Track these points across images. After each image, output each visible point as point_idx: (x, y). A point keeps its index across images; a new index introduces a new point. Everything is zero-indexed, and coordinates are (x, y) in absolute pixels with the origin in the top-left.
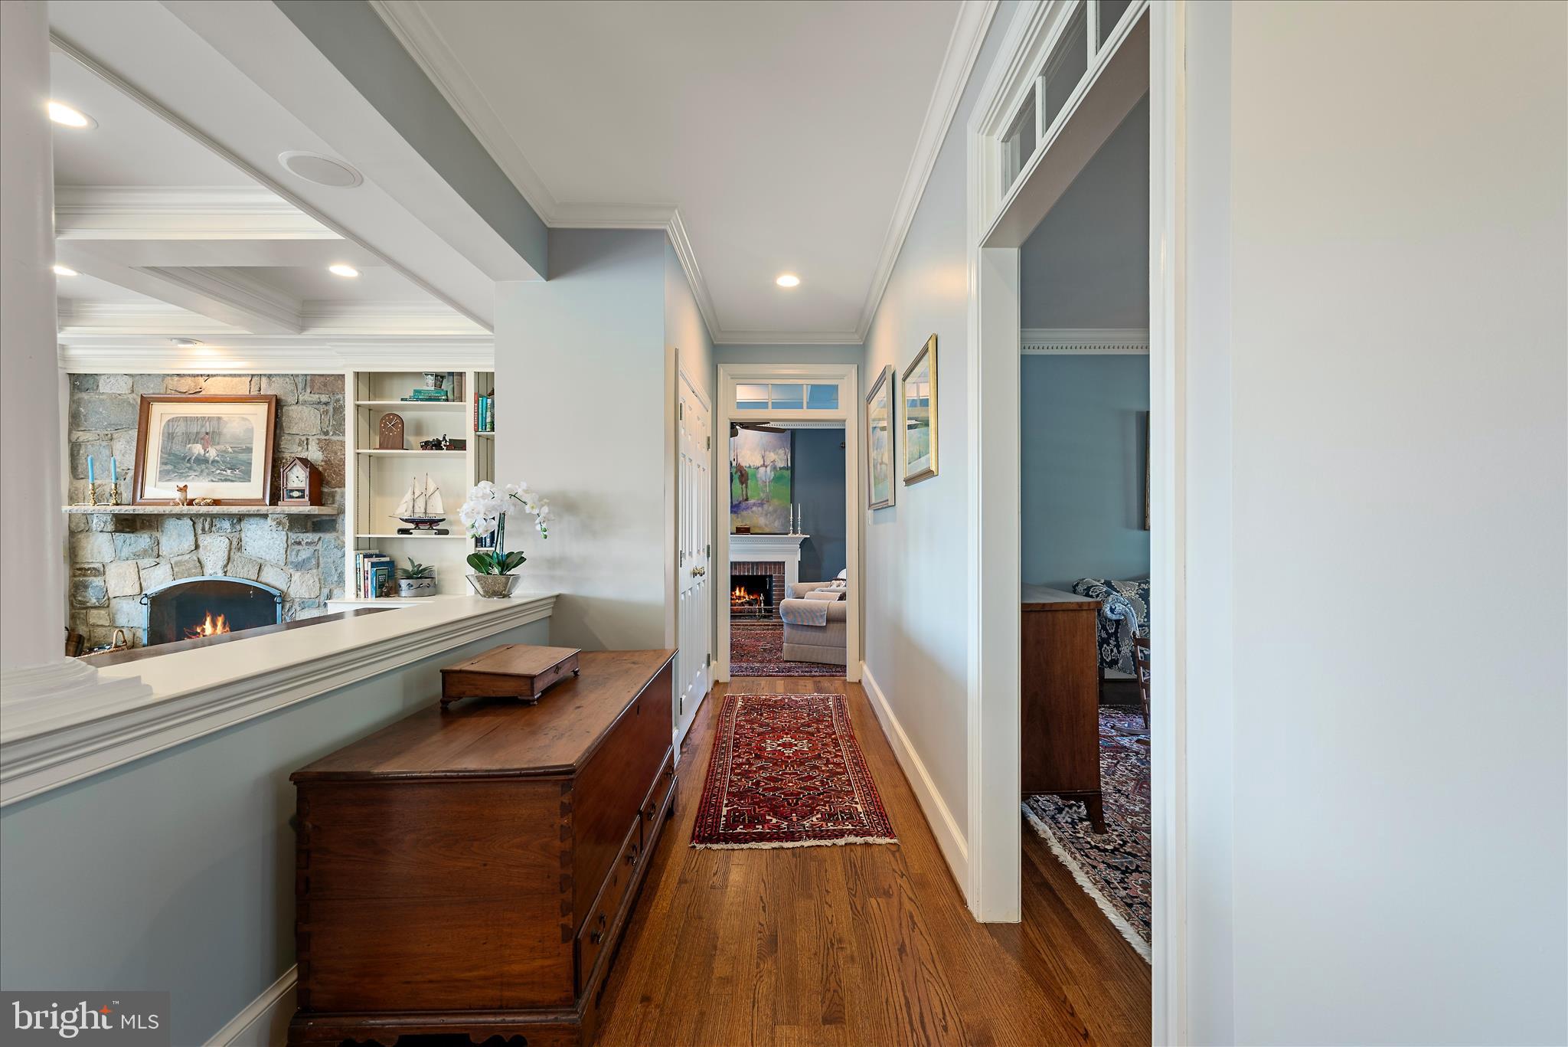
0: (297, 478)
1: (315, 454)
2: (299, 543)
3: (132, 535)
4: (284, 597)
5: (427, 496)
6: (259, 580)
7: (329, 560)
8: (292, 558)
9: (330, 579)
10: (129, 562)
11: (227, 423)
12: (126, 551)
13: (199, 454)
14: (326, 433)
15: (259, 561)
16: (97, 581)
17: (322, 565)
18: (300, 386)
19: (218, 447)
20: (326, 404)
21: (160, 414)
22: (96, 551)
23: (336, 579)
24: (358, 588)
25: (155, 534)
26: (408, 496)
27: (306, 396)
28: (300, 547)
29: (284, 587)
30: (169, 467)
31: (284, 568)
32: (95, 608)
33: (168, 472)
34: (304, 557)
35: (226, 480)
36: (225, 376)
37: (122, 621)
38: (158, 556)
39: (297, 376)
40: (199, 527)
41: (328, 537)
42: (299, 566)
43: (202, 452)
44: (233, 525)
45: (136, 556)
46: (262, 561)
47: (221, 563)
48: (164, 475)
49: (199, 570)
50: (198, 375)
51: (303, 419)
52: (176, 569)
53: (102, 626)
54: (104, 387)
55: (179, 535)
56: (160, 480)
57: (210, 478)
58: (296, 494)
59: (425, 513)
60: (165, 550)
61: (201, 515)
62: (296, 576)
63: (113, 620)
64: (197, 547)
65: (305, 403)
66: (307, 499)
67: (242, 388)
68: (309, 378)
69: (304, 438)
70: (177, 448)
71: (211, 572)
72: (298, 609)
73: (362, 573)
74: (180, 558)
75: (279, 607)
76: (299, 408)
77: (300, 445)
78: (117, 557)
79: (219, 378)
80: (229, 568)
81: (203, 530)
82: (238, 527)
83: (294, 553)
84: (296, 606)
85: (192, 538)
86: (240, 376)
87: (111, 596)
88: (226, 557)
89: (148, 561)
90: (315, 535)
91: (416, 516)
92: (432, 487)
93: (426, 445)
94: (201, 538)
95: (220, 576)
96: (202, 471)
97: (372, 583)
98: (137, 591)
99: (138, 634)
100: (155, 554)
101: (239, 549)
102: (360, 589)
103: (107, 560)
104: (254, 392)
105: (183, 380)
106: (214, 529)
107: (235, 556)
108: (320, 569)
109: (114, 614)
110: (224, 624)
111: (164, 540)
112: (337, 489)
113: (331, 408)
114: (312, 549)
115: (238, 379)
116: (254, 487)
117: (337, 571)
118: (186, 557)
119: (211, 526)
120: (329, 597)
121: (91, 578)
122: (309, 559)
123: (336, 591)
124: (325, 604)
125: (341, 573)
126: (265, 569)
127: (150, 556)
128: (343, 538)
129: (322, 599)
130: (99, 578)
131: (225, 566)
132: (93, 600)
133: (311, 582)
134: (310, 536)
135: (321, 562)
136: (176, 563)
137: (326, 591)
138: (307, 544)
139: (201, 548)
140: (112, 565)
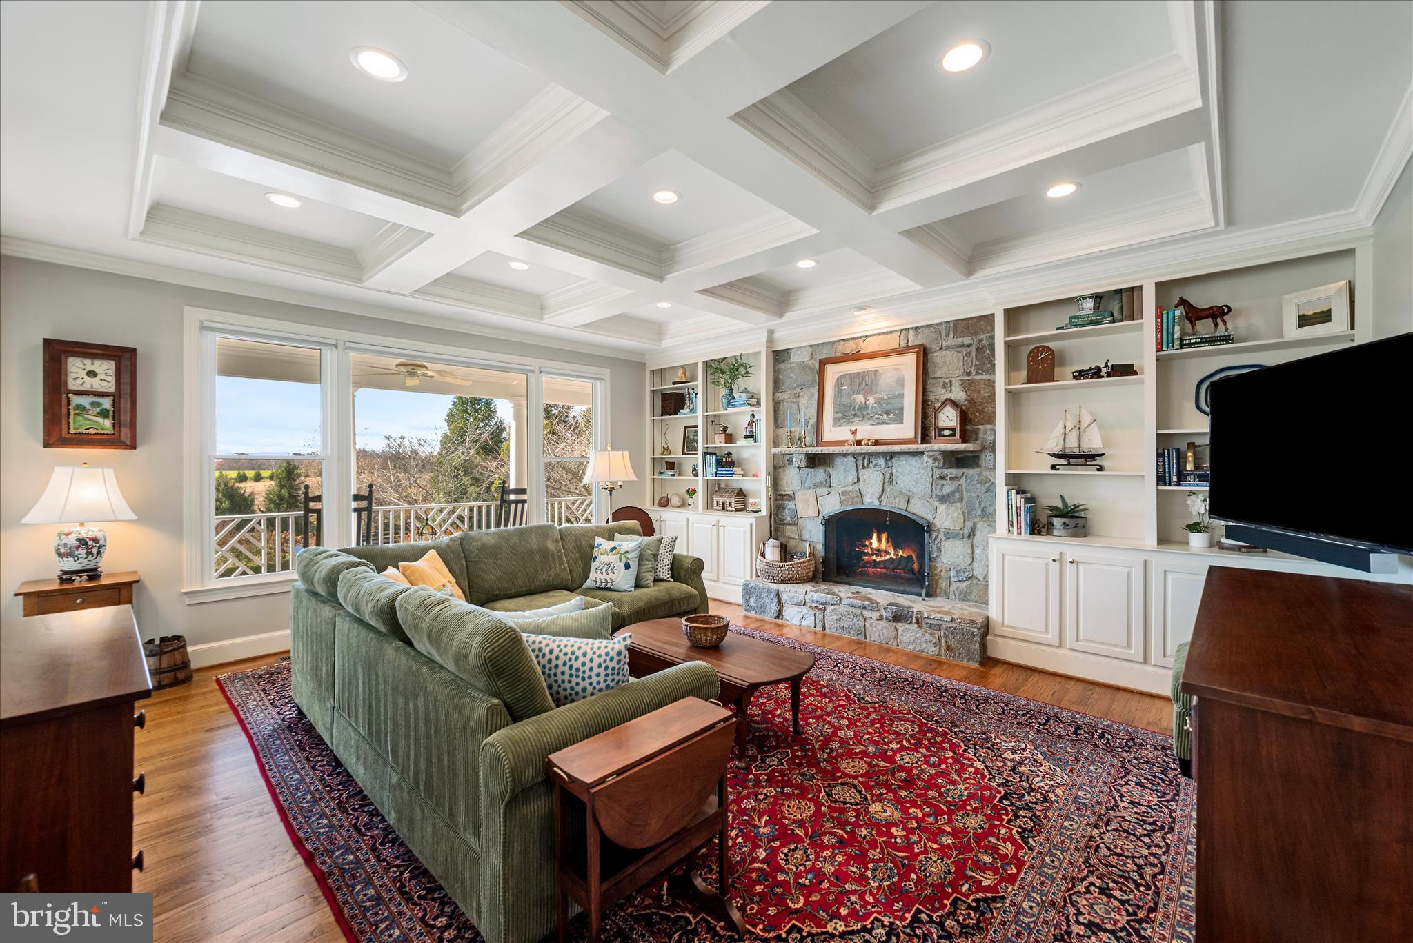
0: (948, 418)
1: (958, 394)
2: (943, 478)
3: (812, 470)
4: (930, 527)
5: (1082, 430)
6: (908, 509)
7: (973, 494)
8: (937, 491)
9: (974, 512)
10: (811, 490)
11: (882, 374)
12: (809, 482)
13: (861, 403)
14: (969, 374)
15: (908, 493)
16: (790, 504)
17: (966, 499)
18: (943, 333)
19: (875, 396)
20: (969, 346)
21: (833, 372)
22: (789, 482)
23: (979, 512)
24: (1010, 524)
25: (830, 469)
26: (1060, 430)
27: (951, 341)
28: (944, 482)
29: (930, 518)
30: (840, 415)
31: (930, 500)
32: (789, 524)
33: (839, 419)
34: (948, 491)
35: (883, 423)
36: (879, 334)
37: (806, 536)
38: (830, 487)
39: (941, 324)
40: (860, 463)
41: (971, 472)
42: (943, 499)
43: (863, 401)
44: (886, 461)
45: (816, 486)
46: (911, 493)
47: (877, 494)
48: (837, 422)
49: (859, 499)
50: (858, 338)
51: (949, 363)
52: (843, 498)
53: (794, 539)
54: (795, 358)
55: (845, 471)
56: (834, 426)
57: (871, 422)
58: (947, 432)
59: (1079, 447)
60: (834, 482)
61: (861, 454)
62: (942, 508)
63: (800, 535)
64: (858, 480)
65: (948, 347)
66: (958, 436)
67: (894, 342)
68: (952, 324)
69: (947, 381)
70: (845, 400)
71: (869, 501)
72: (943, 538)
73: (1014, 509)
74: (846, 488)
75: (926, 535)
76: (943, 353)
77: (944, 387)
78: (803, 487)
79: (875, 337)
80: (883, 498)
81: (863, 465)
82: (890, 463)
83: (939, 487)
84: (942, 536)
85: (854, 472)
86: (891, 332)
87: (799, 516)
88: (881, 489)
89: (824, 491)
90: (958, 470)
91: (1068, 452)
92: (1086, 419)
93: (1081, 375)
94: (861, 472)
95: (876, 505)
96: (864, 417)
97: (1025, 519)
98: (817, 513)
99: (816, 548)
100: (828, 485)
101: (891, 482)
102: (1012, 526)
103: (796, 489)
104: (903, 344)
105: (847, 344)
106: (871, 465)
107: (888, 488)
108: (964, 503)
109: (801, 531)
110: (888, 541)
111: (834, 474)
112: (980, 426)
113: (973, 349)
114: (956, 483)
115: (889, 335)
116: (907, 428)
117: (980, 505)
118: (850, 488)
119: (869, 462)
120: (973, 530)
121: (786, 502)
122: (953, 493)
123: (979, 525)
124: (969, 537)
125: (985, 507)
126: (913, 501)
127: (825, 486)
128: (986, 473)
129: (966, 531)
130: (791, 502)
131: (880, 497)
132: (789, 519)
133: (956, 514)
134: (954, 472)
135: (965, 496)
136: (843, 493)
137: (969, 524)
138: (951, 479)
139: (861, 481)
140: (800, 493)
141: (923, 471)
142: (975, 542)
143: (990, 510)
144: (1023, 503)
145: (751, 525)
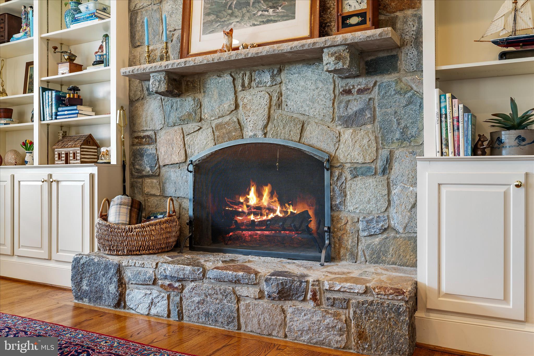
2: (348, 92)
3: (178, 99)
4: (331, 162)
6: (303, 140)
7: (389, 110)
8: (341, 112)
9: (390, 136)
10: (176, 128)
12: (173, 117)
15: (301, 118)
16: (150, 149)
17: (378, 119)
22: (149, 118)
23: (398, 135)
24: (444, 143)
25: (200, 96)
28: (350, 97)
29: (331, 149)
30: (211, 16)
31: (331, 125)
32: (149, 176)
33: (210, 23)
34: (355, 109)
35: (268, 22)
37: (170, 190)
38: (201, 120)
40: (239, 82)
41: (386, 79)
42: (349, 121)
44: (273, 77)
45: (182, 120)
46: (305, 118)
47: (261, 124)
48: (207, 27)
49: (238, 133)
52: (217, 133)
53: (154, 195)
55: (220, 95)
56: (204, 33)
57: (252, 21)
58: (354, 19)
60: (206, 113)
62: (347, 134)
63: (163, 190)
64: (237, 107)
66: (369, 24)
71: (251, 134)
72: (349, 177)
73: (449, 120)
74: (220, 120)
75: (327, 174)
78: (167, 125)
80: (268, 129)
81: (243, 85)
82: (278, 79)
83: (343, 105)
84: (347, 174)
85: (232, 97)
87: (161, 164)
88: (266, 116)
89: (192, 126)
90: (369, 79)
94: (241, 95)
95: (260, 139)
97: (466, 136)
98: (183, 158)
99: (184, 205)
100: (198, 118)
101: (279, 105)
102: (447, 146)
103: (158, 127)
106: (253, 84)
107: (276, 114)
108: (376, 123)
109: (163, 183)
110: (271, 194)
111: (206, 102)
112: (398, 13)
114: (365, 97)
116: (300, 23)
117: (399, 124)
118: (227, 119)
119: (251, 80)
120: (389, 161)
121: (146, 146)
122: (362, 111)
123: (397, 153)
124: (384, 172)
125: (406, 127)
126: (308, 129)
127: (194, 120)
128: (407, 79)
129: (380, 164)
130: (152, 146)
131: (266, 126)
132: (148, 169)
133: (365, 141)
134: (363, 82)
135: (377, 113)
136: (217, 126)
137: (384, 153)
138: (360, 91)
139: (241, 108)
140: (163, 132)
141: (320, 85)
142: (392, 177)
143: (412, 131)
144: (461, 111)
145: (92, 176)
